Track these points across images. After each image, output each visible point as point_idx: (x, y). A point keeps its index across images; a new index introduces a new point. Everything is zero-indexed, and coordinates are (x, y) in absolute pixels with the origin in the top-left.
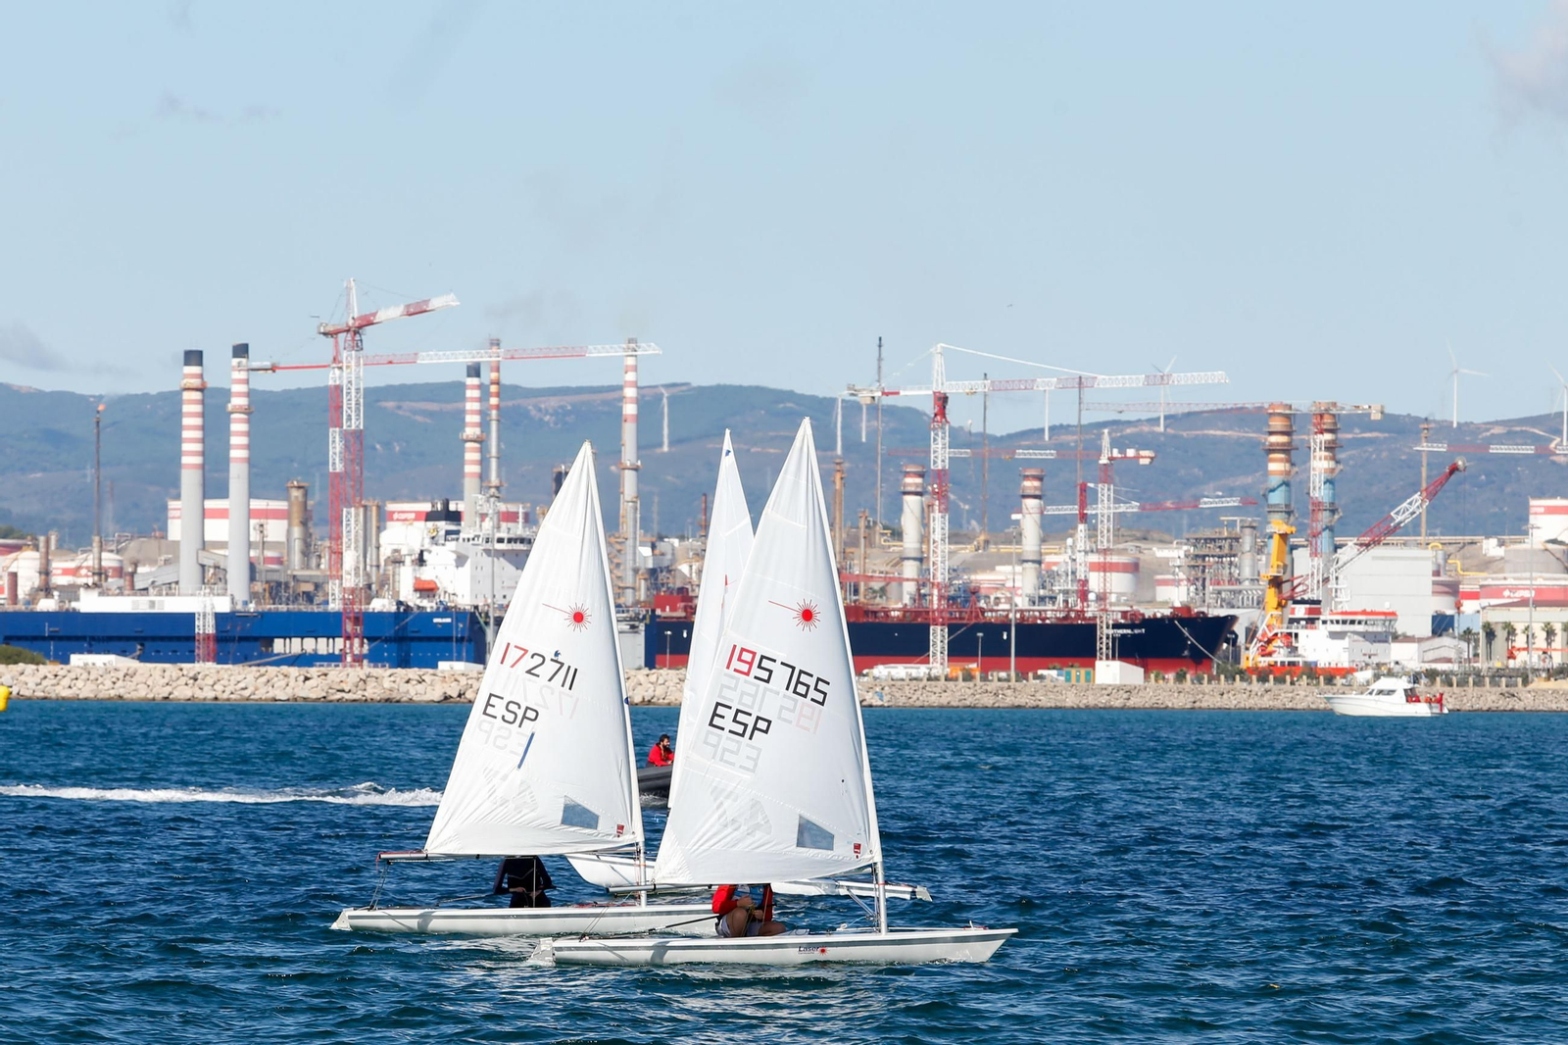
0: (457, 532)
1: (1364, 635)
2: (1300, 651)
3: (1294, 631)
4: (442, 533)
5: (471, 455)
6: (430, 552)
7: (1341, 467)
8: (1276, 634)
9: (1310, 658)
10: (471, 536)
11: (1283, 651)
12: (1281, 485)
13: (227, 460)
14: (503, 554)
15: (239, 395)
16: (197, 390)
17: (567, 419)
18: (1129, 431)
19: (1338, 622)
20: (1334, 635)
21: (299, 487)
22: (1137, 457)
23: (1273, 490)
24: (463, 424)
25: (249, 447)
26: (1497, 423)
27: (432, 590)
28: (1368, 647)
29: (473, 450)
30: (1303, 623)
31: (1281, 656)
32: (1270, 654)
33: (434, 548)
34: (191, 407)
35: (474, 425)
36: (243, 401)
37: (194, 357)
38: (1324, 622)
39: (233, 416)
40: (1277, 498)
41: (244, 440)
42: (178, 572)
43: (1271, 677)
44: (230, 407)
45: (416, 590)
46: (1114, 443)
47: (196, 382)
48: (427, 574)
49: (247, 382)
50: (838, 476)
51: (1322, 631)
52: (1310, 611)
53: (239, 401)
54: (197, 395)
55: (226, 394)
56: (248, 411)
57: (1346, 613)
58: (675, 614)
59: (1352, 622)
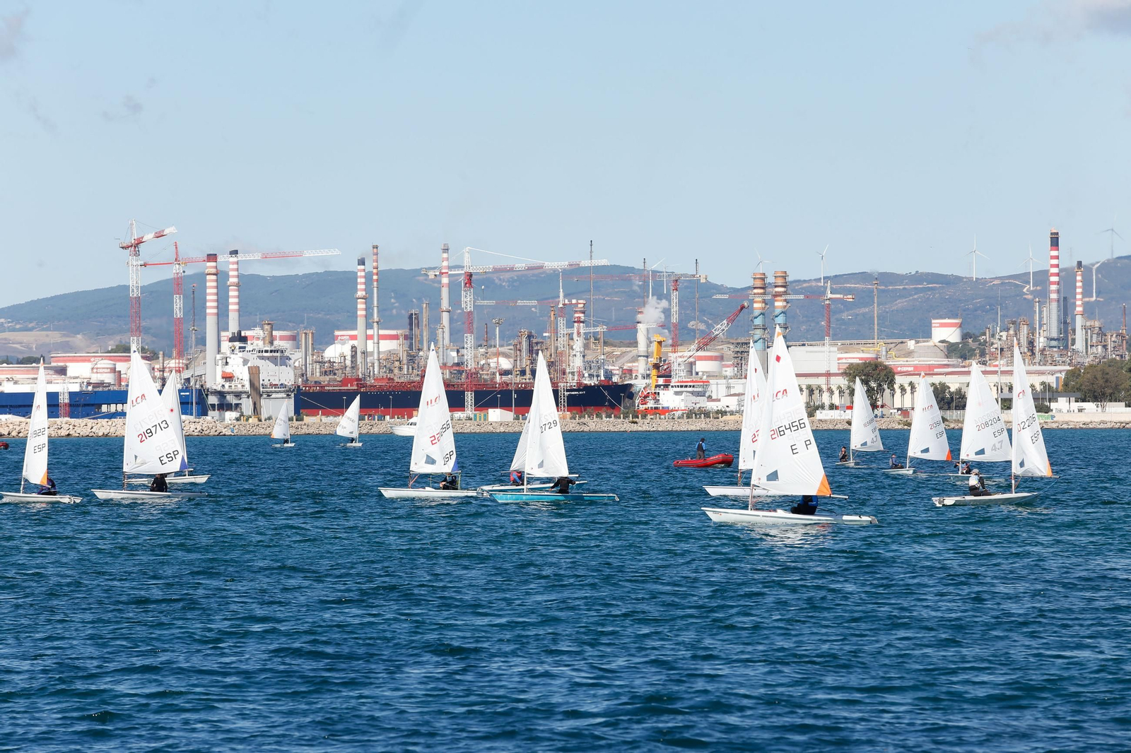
0: (245, 348)
1: (692, 393)
2: (661, 402)
3: (657, 391)
4: (237, 348)
5: (361, 306)
6: (230, 358)
7: (789, 305)
8: (649, 393)
9: (665, 405)
10: (251, 350)
11: (652, 402)
12: (760, 315)
13: (227, 310)
14: (268, 358)
15: (233, 276)
16: (214, 274)
17: (515, 284)
18: (804, 285)
19: (678, 386)
20: (677, 393)
21: (269, 324)
22: (578, 303)
23: (756, 318)
24: (356, 290)
25: (239, 304)
26: (996, 278)
27: (231, 377)
28: (695, 399)
29: (362, 303)
30: (662, 387)
31: (651, 404)
32: (645, 404)
33: (232, 356)
34: (211, 283)
35: (362, 290)
36: (235, 280)
37: (212, 257)
38: (672, 387)
39: (230, 288)
40: (758, 321)
41: (236, 300)
42: (205, 369)
43: (613, 415)
44: (229, 283)
45: (223, 378)
46: (565, 296)
47: (214, 271)
48: (228, 369)
49: (237, 270)
50: (552, 313)
51: (671, 391)
52: (666, 381)
53: (233, 280)
54: (214, 277)
55: (227, 276)
56: (238, 285)
57: (683, 382)
58: (352, 388)
59: (686, 386)
